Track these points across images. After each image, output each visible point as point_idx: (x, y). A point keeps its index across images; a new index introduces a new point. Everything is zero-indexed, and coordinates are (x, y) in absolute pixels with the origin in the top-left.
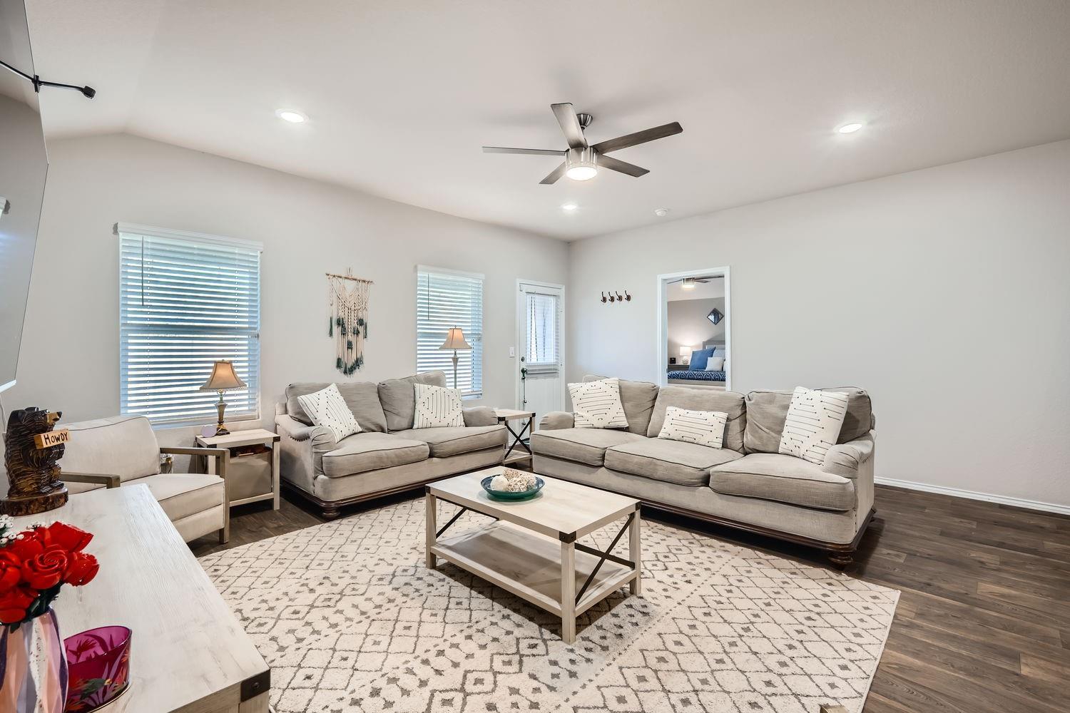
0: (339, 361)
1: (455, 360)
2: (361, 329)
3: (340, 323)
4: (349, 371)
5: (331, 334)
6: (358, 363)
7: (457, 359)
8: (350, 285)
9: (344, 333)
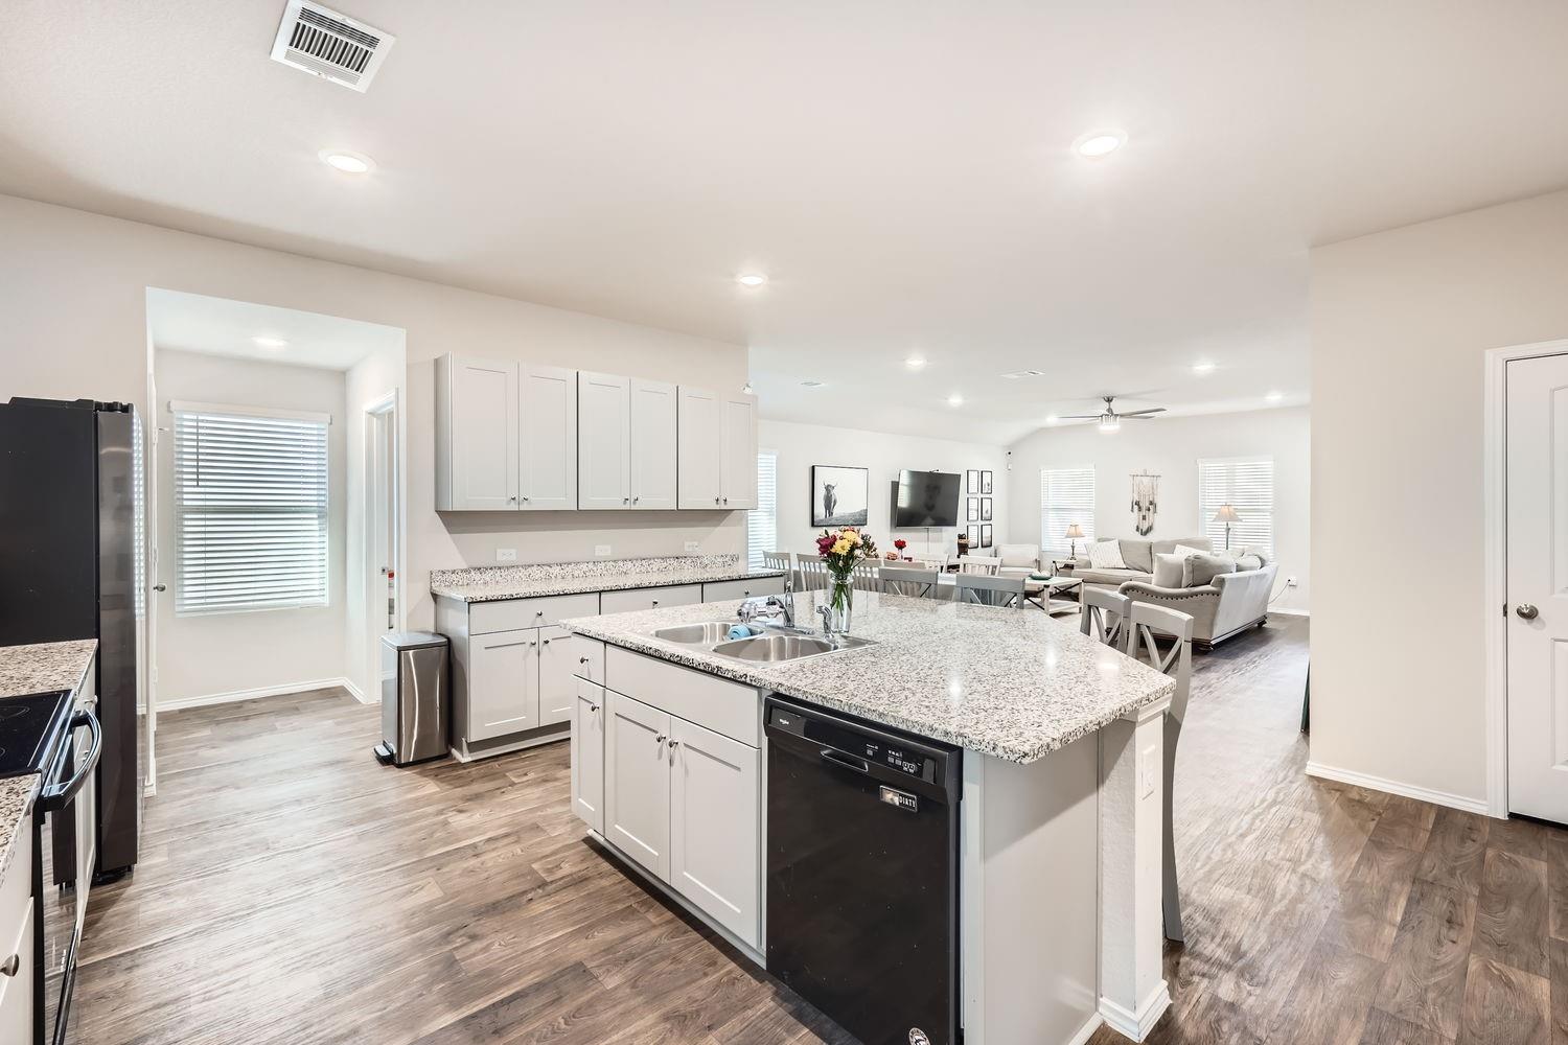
3: (1137, 503)
4: (1145, 533)
6: (1150, 529)
8: (1145, 480)
9: (1140, 509)
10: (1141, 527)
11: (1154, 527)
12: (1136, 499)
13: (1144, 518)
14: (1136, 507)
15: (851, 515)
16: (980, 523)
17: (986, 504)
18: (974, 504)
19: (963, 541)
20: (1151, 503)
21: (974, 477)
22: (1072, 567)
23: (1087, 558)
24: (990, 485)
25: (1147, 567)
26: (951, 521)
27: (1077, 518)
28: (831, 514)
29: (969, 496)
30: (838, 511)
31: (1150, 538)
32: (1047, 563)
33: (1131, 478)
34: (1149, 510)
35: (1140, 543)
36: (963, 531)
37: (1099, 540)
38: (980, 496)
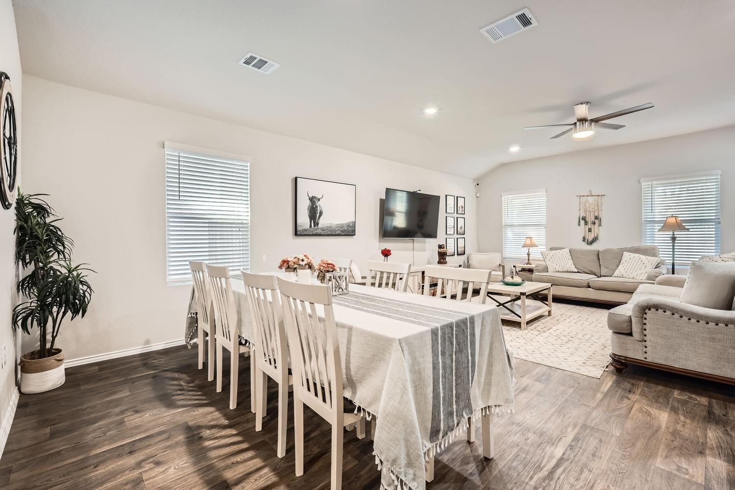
0: (584, 238)
1: (674, 239)
2: (597, 221)
3: (584, 219)
5: (579, 225)
6: (595, 239)
7: (675, 238)
8: (590, 199)
9: (586, 223)
10: (587, 238)
11: (600, 238)
12: (583, 214)
13: (590, 230)
14: (582, 222)
15: (338, 226)
16: (456, 236)
17: (461, 222)
18: (451, 222)
19: (442, 250)
20: (596, 218)
21: (451, 201)
22: (531, 271)
23: (543, 263)
24: (464, 207)
25: (596, 270)
26: (432, 235)
27: (532, 232)
28: (316, 224)
29: (447, 215)
30: (323, 222)
31: (595, 247)
32: (508, 267)
33: (577, 199)
34: (594, 223)
35: (587, 251)
36: (443, 242)
37: (552, 249)
38: (456, 215)
